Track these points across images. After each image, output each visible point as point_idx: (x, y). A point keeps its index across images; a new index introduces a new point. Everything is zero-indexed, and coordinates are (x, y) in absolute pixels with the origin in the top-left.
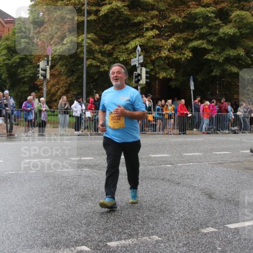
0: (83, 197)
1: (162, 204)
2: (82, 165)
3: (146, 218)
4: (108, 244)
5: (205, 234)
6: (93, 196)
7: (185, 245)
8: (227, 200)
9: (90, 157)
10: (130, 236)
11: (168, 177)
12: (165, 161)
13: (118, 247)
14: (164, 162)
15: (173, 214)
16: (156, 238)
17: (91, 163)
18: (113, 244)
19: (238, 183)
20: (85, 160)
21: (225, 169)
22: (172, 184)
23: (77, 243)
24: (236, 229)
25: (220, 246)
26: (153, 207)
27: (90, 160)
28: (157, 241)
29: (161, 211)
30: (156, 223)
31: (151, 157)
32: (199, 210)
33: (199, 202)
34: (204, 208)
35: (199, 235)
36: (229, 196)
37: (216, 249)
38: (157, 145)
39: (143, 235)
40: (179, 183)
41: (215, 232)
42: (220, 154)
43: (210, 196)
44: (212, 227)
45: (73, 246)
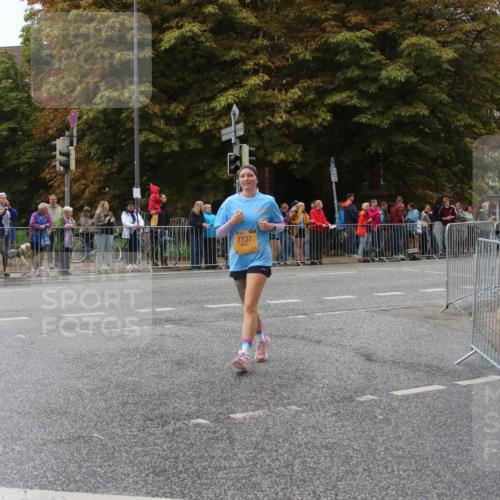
0: (178, 364)
1: (297, 370)
2: (161, 320)
3: (276, 388)
4: (231, 416)
5: (362, 403)
6: (192, 362)
7: (333, 415)
8: (394, 362)
9: (168, 306)
10: (258, 407)
11: (301, 333)
12: (294, 311)
13: (245, 419)
14: (292, 311)
15: (315, 381)
16: (294, 408)
17: (172, 316)
18: (238, 416)
19: (412, 338)
20: (161, 312)
21: (393, 319)
22: (310, 343)
23: (189, 416)
24: (404, 396)
25: (381, 414)
26: (286, 373)
27: (170, 312)
28: (297, 412)
29: (297, 377)
30: (292, 392)
31: (269, 305)
32: (352, 375)
33: (352, 365)
34: (360, 373)
35: (354, 404)
36: (397, 356)
37: (376, 417)
38: (276, 285)
39: (276, 405)
40: (319, 342)
41: (375, 401)
42: (386, 296)
43: (369, 358)
44: (371, 394)
45: (185, 419)
